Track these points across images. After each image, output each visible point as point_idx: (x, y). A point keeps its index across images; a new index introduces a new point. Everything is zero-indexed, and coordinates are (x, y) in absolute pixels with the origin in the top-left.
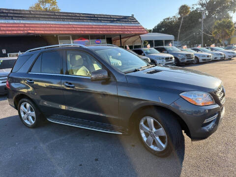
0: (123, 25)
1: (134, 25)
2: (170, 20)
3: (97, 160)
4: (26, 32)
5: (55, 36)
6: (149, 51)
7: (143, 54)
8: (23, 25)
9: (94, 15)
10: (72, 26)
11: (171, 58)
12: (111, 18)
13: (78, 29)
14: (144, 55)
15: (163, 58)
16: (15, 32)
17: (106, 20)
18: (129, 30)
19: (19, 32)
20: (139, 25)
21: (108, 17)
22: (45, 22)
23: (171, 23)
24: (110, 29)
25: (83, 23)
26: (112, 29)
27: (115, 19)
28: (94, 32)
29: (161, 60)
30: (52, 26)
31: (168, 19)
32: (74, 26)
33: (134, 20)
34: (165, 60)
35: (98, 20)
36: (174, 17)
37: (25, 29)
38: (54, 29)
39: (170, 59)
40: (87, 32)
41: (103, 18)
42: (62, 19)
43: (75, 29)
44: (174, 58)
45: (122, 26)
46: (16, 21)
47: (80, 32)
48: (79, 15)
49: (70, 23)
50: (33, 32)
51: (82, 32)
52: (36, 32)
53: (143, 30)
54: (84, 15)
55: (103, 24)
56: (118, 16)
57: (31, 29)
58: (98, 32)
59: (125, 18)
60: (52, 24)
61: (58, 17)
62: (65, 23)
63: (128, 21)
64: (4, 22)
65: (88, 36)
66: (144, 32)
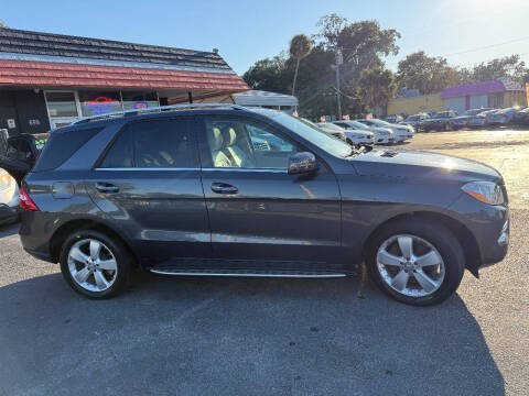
1: (219, 71)
2: (269, 65)
5: (37, 91)
9: (132, 45)
10: (83, 68)
12: (170, 54)
13: (99, 76)
17: (160, 59)
20: (231, 72)
21: (165, 51)
23: (272, 70)
24: (172, 79)
25: (110, 64)
26: (176, 79)
27: (180, 58)
28: (138, 85)
30: (33, 66)
31: (265, 62)
32: (89, 69)
33: (219, 62)
35: (143, 57)
36: (277, 58)
38: (39, 74)
40: (120, 84)
41: (153, 53)
42: (58, 50)
43: (93, 76)
47: (104, 83)
48: (97, 44)
49: (80, 61)
51: (109, 84)
54: (110, 45)
55: (156, 67)
56: (185, 50)
58: (144, 85)
59: (201, 55)
61: (46, 45)
62: (67, 61)
63: (208, 63)
65: (118, 93)
66: (242, 88)
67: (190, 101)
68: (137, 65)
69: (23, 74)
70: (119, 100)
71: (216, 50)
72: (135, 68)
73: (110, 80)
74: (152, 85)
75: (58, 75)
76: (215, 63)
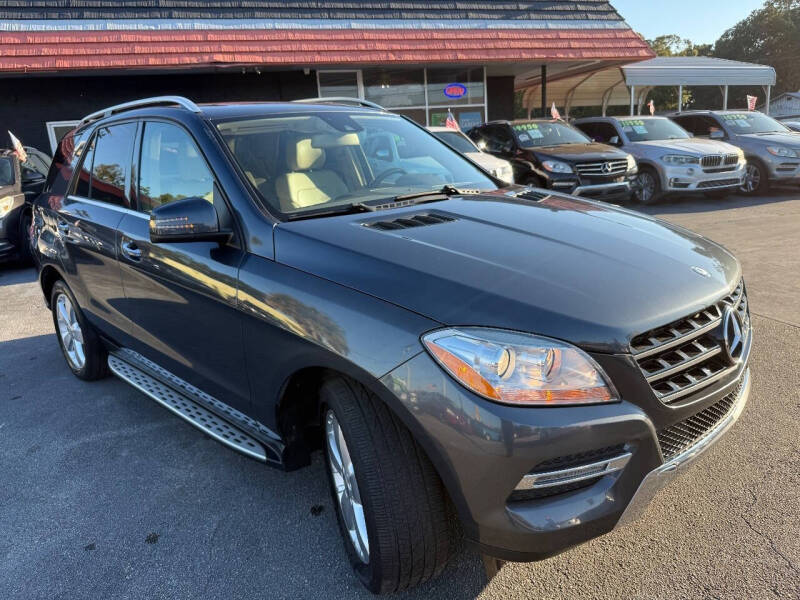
0: (551, 26)
1: (596, 26)
4: (206, 58)
5: (307, 72)
6: (641, 130)
7: (615, 140)
8: (200, 38)
10: (358, 36)
11: (732, 160)
13: (379, 46)
14: (620, 145)
15: (693, 160)
16: (175, 60)
18: (574, 44)
19: (187, 60)
20: (621, 25)
22: (269, 25)
24: (499, 45)
25: (400, 25)
26: (505, 44)
28: (437, 57)
29: (685, 169)
30: (291, 36)
32: (366, 36)
33: (600, 8)
34: (699, 169)
35: (456, 10)
37: (207, 49)
38: (294, 47)
39: (722, 166)
40: (408, 57)
42: (329, 10)
43: (370, 46)
44: (742, 162)
45: (549, 30)
46: (180, 25)
47: (383, 57)
49: (355, 25)
50: (228, 58)
51: (392, 57)
52: (239, 59)
53: (633, 44)
55: (475, 25)
57: (225, 48)
58: (448, 57)
60: (292, 31)
62: (337, 25)
64: (147, 28)
65: (421, 71)
66: (635, 54)
67: (544, 81)
68: (442, 25)
69: (275, 48)
70: (422, 83)
72: (438, 30)
73: (393, 51)
74: (461, 56)
75: (322, 47)
76: (592, 12)
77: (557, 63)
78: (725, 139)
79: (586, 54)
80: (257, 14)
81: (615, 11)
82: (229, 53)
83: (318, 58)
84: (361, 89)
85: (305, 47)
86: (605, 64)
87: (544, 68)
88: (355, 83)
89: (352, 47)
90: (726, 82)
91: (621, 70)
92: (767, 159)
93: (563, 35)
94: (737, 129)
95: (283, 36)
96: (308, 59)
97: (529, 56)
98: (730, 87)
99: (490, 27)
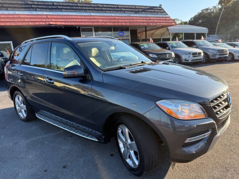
0: (148, 16)
1: (161, 16)
2: (209, 11)
3: (65, 167)
4: (48, 23)
5: (77, 28)
6: (174, 45)
7: (168, 48)
8: (45, 17)
9: (118, 5)
10: (93, 17)
11: (200, 53)
12: (136, 8)
13: (100, 20)
14: (169, 49)
15: (190, 53)
16: (38, 24)
17: (129, 11)
18: (155, 21)
19: (41, 23)
20: (167, 16)
21: (133, 7)
22: (67, 13)
23: (210, 14)
24: (134, 21)
25: (105, 14)
26: (136, 21)
27: (140, 10)
28: (116, 24)
29: (188, 56)
30: (73, 17)
31: (207, 9)
32: (96, 17)
33: (161, 11)
34: (191, 56)
35: (121, 11)
36: (215, 7)
37: (48, 20)
38: (75, 20)
39: (197, 55)
40: (108, 24)
41: (127, 8)
42: (84, 10)
43: (97, 20)
44: (202, 54)
45: (148, 17)
46: (39, 13)
47: (101, 24)
48: (101, 6)
49: (92, 14)
50: (54, 23)
51: (104, 24)
52: (58, 23)
53: (171, 21)
54: (107, 6)
55: (127, 15)
56: (144, 6)
57: (53, 20)
58: (120, 24)
59: (152, 8)
60: (74, 15)
61: (80, 8)
62: (87, 14)
63: (155, 12)
64: (28, 13)
65: (111, 28)
66: (171, 24)
67: (146, 31)
68: (118, 15)
69: (69, 21)
70: (112, 31)
71: (161, 5)
72: (117, 16)
73: (104, 22)
74: (123, 24)
75: (83, 20)
76: (159, 12)
77: (149, 26)
78: (197, 48)
79: (158, 24)
80: (63, 10)
81: (165, 12)
82: (55, 22)
83: (82, 24)
84: (94, 33)
85: (78, 20)
86: (163, 27)
87: (146, 28)
88: (92, 31)
89: (92, 21)
90: (195, 32)
91: (167, 28)
92: (209, 53)
93: (152, 18)
94: (200, 45)
95: (71, 17)
96: (79, 24)
97: (143, 24)
98: (196, 33)
99: (131, 15)
